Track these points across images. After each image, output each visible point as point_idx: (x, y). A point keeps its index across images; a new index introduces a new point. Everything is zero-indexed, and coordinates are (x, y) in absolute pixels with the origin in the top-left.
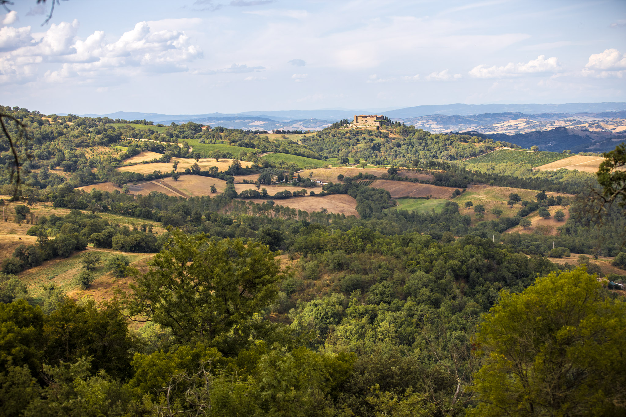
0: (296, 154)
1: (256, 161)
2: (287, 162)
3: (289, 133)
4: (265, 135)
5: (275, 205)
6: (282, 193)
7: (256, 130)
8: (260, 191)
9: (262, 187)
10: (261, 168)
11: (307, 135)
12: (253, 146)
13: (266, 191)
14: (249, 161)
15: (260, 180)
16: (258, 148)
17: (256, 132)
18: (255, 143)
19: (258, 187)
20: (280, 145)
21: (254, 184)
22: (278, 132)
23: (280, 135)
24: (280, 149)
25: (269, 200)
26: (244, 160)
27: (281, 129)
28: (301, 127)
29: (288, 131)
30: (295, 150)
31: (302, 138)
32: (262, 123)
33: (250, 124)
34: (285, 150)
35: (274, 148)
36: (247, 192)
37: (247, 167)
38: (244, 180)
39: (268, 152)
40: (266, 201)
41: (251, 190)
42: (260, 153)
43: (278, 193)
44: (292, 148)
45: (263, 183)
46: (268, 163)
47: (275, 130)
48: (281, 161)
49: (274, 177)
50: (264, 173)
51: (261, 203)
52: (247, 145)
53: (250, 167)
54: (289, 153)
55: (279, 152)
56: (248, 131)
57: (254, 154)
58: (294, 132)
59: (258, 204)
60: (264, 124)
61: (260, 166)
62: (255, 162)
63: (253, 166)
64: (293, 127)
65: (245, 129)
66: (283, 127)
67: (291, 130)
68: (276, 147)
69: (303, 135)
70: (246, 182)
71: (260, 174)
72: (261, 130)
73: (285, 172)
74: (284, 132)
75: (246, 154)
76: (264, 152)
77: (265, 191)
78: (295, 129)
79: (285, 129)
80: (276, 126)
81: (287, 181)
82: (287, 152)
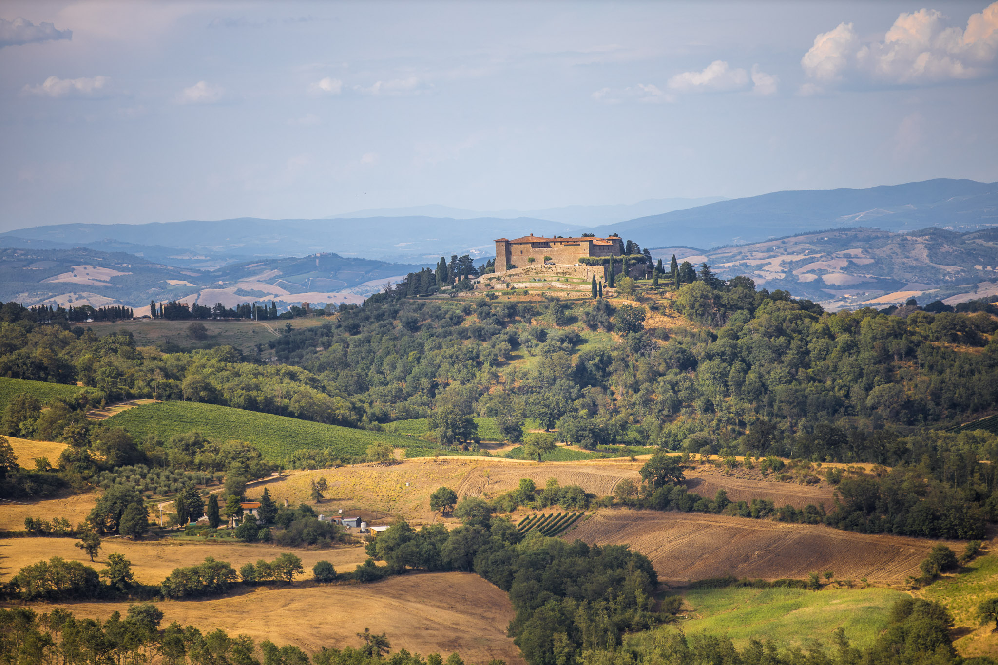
0: (252, 405)
1: (81, 439)
2: (214, 441)
3: (223, 314)
4: (120, 325)
5: (164, 625)
6: (195, 572)
7: (78, 304)
8: (98, 568)
9: (110, 547)
10: (101, 468)
11: (298, 323)
12: (66, 375)
13: (127, 564)
14: (50, 438)
15: (97, 519)
16: (91, 382)
17: (80, 314)
18: (79, 362)
19: (92, 549)
20: (183, 369)
21: (72, 535)
22: (175, 312)
23: (183, 326)
24: (185, 384)
25: (139, 605)
26: (30, 435)
27: (188, 301)
28: (274, 289)
29: (220, 307)
30: (248, 388)
31: (278, 335)
32: (105, 274)
33: (54, 281)
34: (207, 387)
35: (160, 379)
36: (41, 571)
37: (43, 464)
38: (29, 522)
39: (131, 397)
40: (124, 610)
41: (57, 562)
42: (96, 403)
43: (177, 574)
44: (235, 381)
45: (114, 531)
46: (133, 447)
47: (162, 302)
48: (189, 435)
49: (161, 506)
50: (117, 489)
51: (105, 618)
52: (39, 371)
53: (54, 461)
54: (224, 403)
55: (180, 397)
56: (43, 310)
57: (73, 408)
58: (244, 312)
59: (92, 624)
60: (113, 280)
61: (99, 456)
62: (77, 444)
63: (66, 457)
64: (240, 292)
65: (29, 300)
66: (197, 291)
67: (230, 304)
68: (167, 376)
69: (282, 324)
70: (37, 530)
71: (99, 494)
72: (100, 302)
73: (209, 482)
74: (201, 313)
75: (36, 407)
76: (114, 399)
77: (120, 565)
78: (250, 300)
79: (207, 298)
80: (164, 287)
81: (216, 520)
82: (214, 398)
